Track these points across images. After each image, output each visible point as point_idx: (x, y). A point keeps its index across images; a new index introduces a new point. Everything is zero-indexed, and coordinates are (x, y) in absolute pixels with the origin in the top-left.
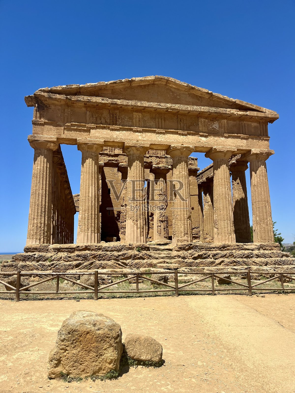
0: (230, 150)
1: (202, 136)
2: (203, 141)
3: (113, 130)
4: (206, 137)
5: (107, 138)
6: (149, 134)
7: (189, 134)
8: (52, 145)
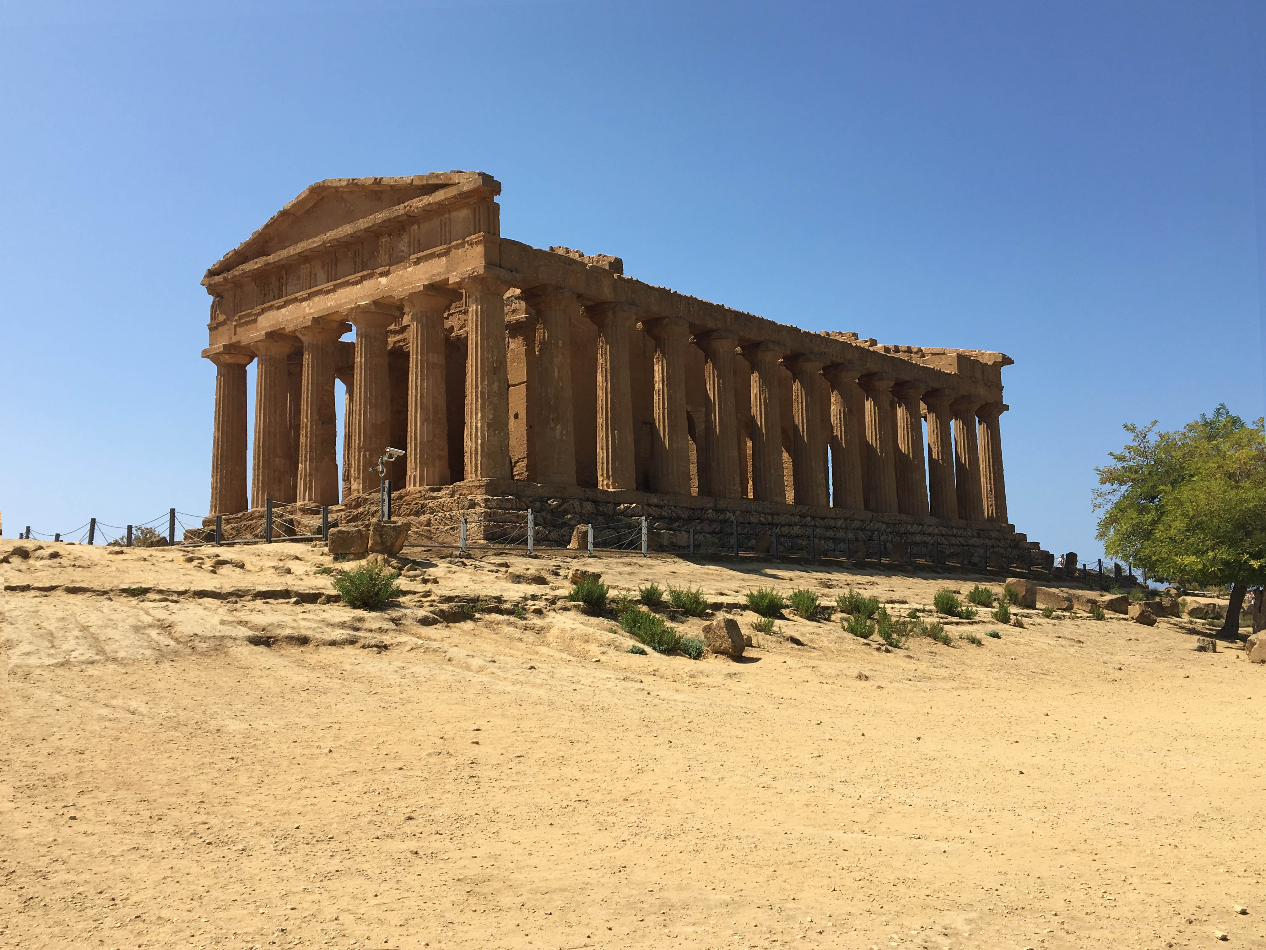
0: (414, 291)
1: (382, 275)
2: (383, 285)
3: (279, 308)
4: (386, 274)
5: (273, 325)
6: (316, 299)
7: (363, 278)
8: (227, 357)
